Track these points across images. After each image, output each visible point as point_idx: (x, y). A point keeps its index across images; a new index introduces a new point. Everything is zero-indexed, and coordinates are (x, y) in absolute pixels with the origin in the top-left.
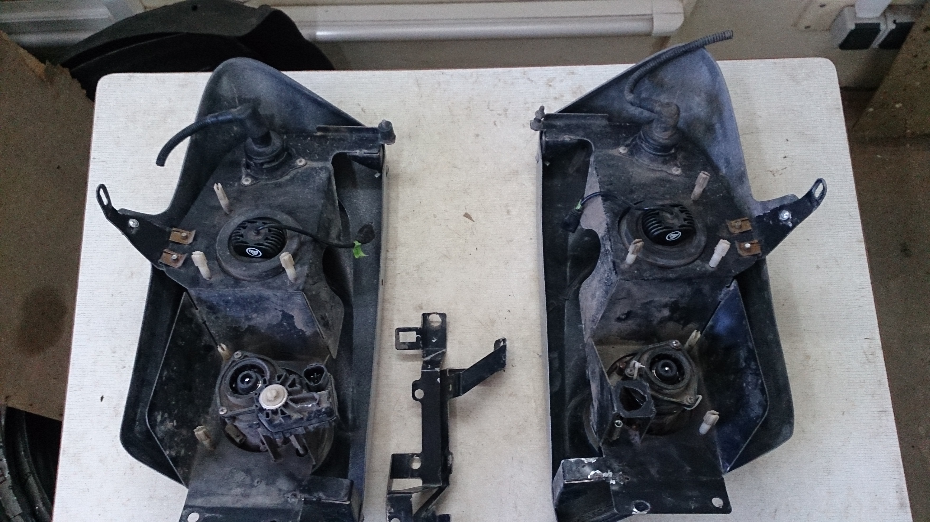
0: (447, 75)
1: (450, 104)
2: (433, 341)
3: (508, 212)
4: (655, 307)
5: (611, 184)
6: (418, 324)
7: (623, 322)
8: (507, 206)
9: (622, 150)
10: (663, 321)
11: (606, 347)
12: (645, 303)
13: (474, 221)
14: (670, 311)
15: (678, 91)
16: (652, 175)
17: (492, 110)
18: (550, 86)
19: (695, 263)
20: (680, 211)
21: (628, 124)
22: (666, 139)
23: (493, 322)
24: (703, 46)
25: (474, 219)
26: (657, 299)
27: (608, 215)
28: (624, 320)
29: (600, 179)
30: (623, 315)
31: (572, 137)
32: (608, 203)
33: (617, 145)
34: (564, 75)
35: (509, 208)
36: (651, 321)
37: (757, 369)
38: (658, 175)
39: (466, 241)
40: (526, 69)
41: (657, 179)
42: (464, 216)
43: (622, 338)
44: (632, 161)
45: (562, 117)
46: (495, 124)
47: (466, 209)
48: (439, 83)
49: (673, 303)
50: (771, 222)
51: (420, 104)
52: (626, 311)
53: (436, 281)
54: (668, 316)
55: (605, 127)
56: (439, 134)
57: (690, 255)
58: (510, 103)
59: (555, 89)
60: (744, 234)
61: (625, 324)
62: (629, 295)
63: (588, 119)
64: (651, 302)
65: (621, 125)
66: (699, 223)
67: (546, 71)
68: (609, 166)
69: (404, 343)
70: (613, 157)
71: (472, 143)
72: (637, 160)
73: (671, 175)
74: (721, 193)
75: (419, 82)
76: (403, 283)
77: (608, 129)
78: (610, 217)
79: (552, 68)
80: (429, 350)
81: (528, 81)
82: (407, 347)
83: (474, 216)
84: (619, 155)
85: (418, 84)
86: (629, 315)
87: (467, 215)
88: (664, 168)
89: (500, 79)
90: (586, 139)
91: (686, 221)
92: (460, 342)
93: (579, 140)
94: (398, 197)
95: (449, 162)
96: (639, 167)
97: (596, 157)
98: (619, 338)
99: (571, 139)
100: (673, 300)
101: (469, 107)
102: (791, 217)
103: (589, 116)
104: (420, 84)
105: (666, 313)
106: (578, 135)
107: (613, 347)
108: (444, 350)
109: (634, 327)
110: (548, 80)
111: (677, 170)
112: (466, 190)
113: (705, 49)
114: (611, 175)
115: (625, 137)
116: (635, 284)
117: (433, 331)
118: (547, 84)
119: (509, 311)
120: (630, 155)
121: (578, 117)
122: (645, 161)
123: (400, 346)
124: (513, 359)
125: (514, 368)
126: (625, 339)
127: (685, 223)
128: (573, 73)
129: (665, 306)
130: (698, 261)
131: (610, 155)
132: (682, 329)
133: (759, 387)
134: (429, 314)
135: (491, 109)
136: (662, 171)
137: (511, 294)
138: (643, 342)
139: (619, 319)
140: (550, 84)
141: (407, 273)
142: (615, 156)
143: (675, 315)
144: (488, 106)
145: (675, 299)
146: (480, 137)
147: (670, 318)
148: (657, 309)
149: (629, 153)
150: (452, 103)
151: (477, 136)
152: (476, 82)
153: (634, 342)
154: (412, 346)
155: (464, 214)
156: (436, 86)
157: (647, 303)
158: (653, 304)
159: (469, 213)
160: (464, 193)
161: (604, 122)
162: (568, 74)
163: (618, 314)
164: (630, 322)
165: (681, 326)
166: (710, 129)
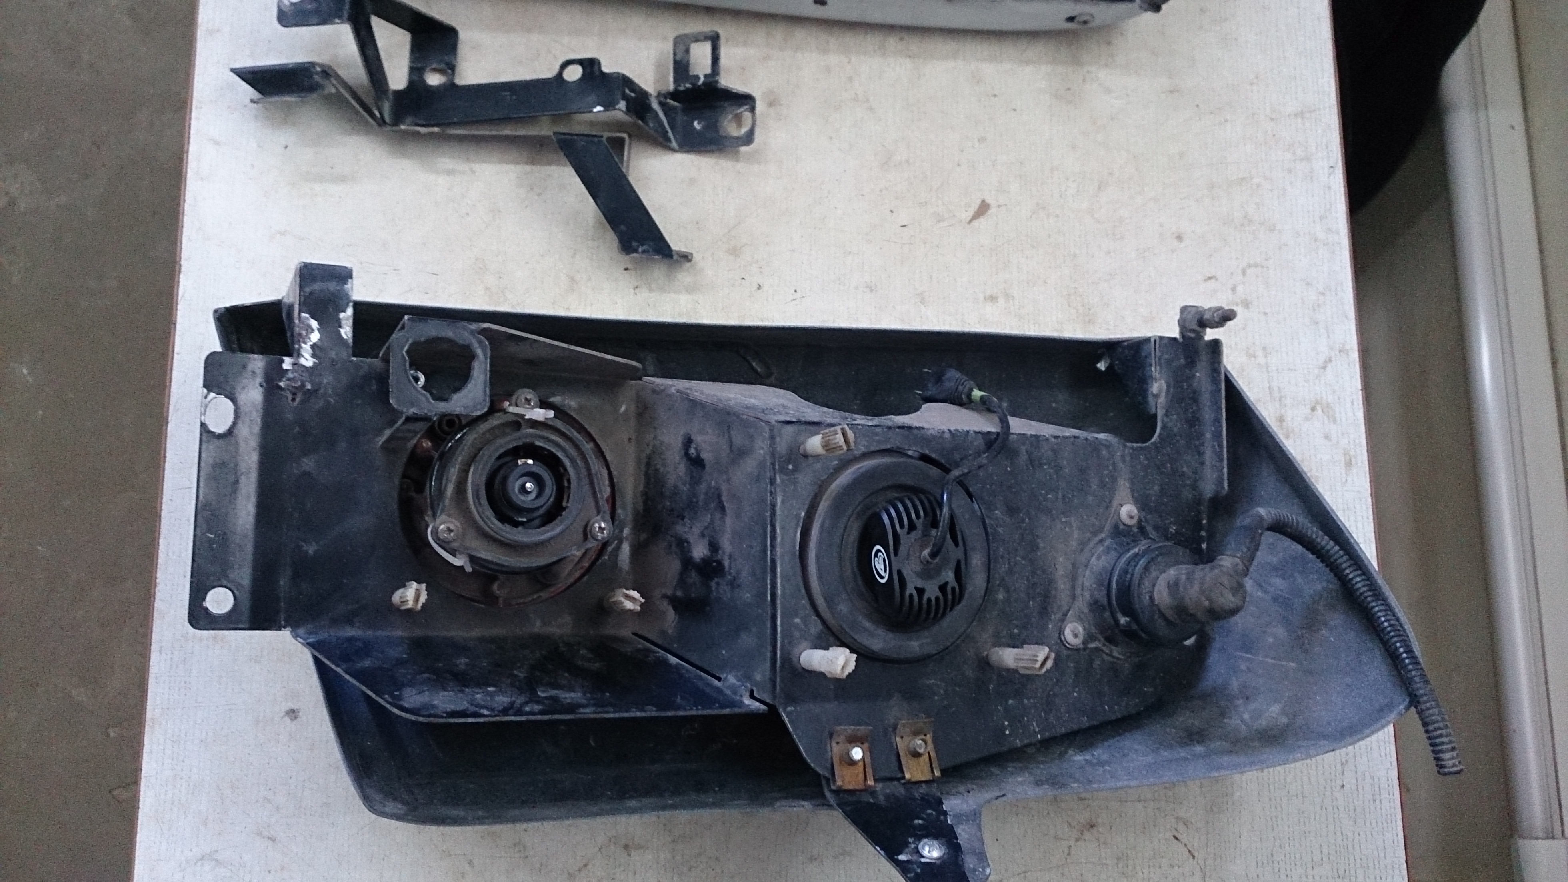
0: (1330, 175)
1: (1256, 181)
2: (696, 124)
3: (993, 299)
4: (712, 522)
5: (1031, 461)
6: (728, 81)
7: (683, 452)
8: (1007, 296)
9: (1128, 511)
10: (682, 545)
11: (633, 422)
12: (719, 496)
13: (971, 221)
14: (703, 560)
15: (1293, 665)
16: (1061, 571)
17: (1244, 272)
18: (1313, 409)
19: (814, 618)
20: (947, 583)
21: (1204, 546)
22: (1151, 598)
23: (735, 252)
24: (1414, 700)
25: (976, 223)
26: (728, 520)
27: (947, 435)
28: (687, 454)
29: (1047, 439)
30: (696, 449)
31: (1162, 400)
32: (980, 442)
33: (1142, 503)
34: (1344, 442)
35: (1001, 301)
36: (683, 519)
37: (519, 712)
38: (1062, 586)
39: (922, 205)
40: (1355, 356)
41: (1051, 582)
42: (983, 201)
43: (649, 458)
44: (1101, 530)
45: (1215, 381)
46: (1210, 278)
47: (999, 206)
48: (1307, 159)
49: (720, 563)
50: (918, 822)
51: (1253, 115)
52: (703, 455)
53: (831, 138)
54: (691, 557)
55: (1194, 487)
56: (1181, 155)
57: (829, 600)
58: (1265, 314)
59: (1306, 419)
60: (893, 759)
61: (678, 458)
62: (739, 454)
63: (1213, 446)
64: (723, 509)
65: (1201, 528)
66: (921, 646)
67: (1352, 403)
68: (1082, 471)
69: (687, 51)
70: (1109, 485)
71: (1161, 225)
72: (1101, 541)
73: (1063, 620)
74: (1012, 731)
75: (1307, 115)
76: (828, 70)
77: (1187, 494)
78: (941, 437)
79: (1360, 414)
80: (676, 113)
81: (1322, 359)
82: (678, 58)
83: (982, 222)
84: (1115, 503)
85: (1302, 113)
86: (696, 463)
87: (983, 209)
88: (1081, 604)
89: (1324, 294)
90: (1157, 434)
91: (915, 593)
92: (692, 181)
93: (1155, 416)
94: (1027, 63)
95: (1111, 174)
96: (1083, 544)
97: (1108, 446)
98: (648, 451)
99: (1156, 396)
100: (726, 563)
101: (1250, 222)
102: (923, 860)
103: (1221, 446)
104: (1303, 118)
105: (699, 551)
106: (1166, 415)
107: (630, 440)
108: (674, 144)
109: (671, 480)
110: (1328, 406)
111: (1076, 636)
112: (1044, 208)
113: (1407, 708)
114: (1058, 468)
115: (1166, 529)
116: (762, 465)
117: (716, 121)
118: (1317, 402)
119: (759, 287)
120: (1116, 527)
121: (1218, 421)
122: (1099, 558)
123: (682, 44)
124: (651, 290)
125: (632, 291)
126: (648, 464)
127: (910, 590)
128: (1349, 464)
129: (714, 547)
130: (820, 626)
131: (1114, 480)
132: (665, 596)
133: (473, 709)
134: (753, 109)
135: (1249, 271)
136: (1074, 598)
137: (799, 294)
138: (641, 508)
139: (688, 442)
140: (1319, 408)
141: (850, 79)
142: (1113, 490)
143: (694, 574)
144: (1256, 265)
145: (727, 569)
146: (1176, 243)
147: (687, 562)
148: (706, 528)
149: (1121, 527)
150: (1258, 186)
151: (1179, 238)
152: (1316, 240)
153: (641, 488)
154: (681, 68)
155: (988, 201)
156: (1299, 152)
157: (721, 502)
158: (718, 516)
159: (990, 212)
160: (1038, 204)
161: (1208, 489)
162: (1346, 453)
163: (698, 438)
164: (682, 469)
165: (669, 592)
166: (1194, 736)
